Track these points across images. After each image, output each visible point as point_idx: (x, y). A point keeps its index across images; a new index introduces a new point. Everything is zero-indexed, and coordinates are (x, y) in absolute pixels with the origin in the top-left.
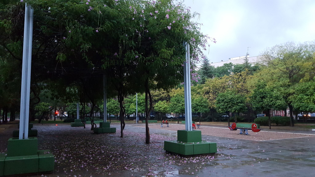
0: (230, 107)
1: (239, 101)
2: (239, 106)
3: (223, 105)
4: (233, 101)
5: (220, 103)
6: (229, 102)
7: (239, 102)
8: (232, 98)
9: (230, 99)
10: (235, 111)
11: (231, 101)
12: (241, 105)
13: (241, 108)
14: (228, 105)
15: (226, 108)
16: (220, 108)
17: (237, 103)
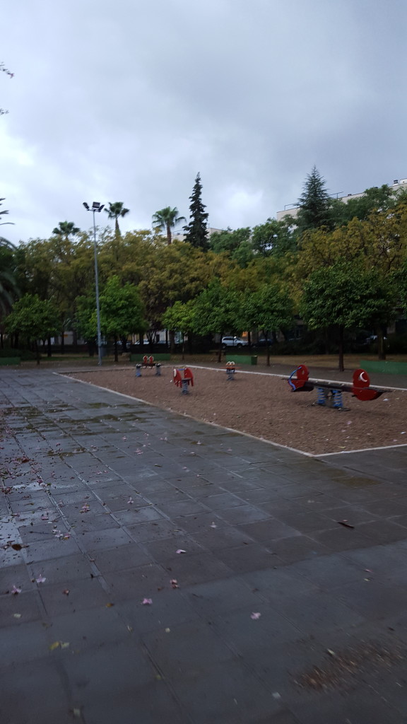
0: (340, 312)
1: (371, 290)
2: (370, 306)
3: (322, 307)
4: (351, 292)
5: (313, 300)
6: (339, 294)
7: (370, 296)
8: (346, 283)
9: (339, 287)
10: (357, 323)
11: (344, 292)
12: (376, 303)
13: (375, 315)
14: (334, 305)
15: (330, 314)
16: (312, 316)
17: (362, 297)
